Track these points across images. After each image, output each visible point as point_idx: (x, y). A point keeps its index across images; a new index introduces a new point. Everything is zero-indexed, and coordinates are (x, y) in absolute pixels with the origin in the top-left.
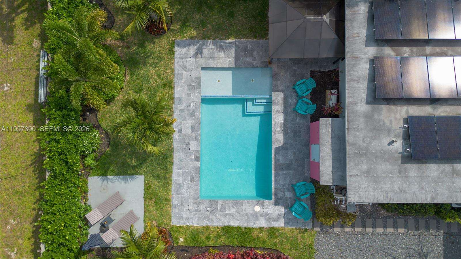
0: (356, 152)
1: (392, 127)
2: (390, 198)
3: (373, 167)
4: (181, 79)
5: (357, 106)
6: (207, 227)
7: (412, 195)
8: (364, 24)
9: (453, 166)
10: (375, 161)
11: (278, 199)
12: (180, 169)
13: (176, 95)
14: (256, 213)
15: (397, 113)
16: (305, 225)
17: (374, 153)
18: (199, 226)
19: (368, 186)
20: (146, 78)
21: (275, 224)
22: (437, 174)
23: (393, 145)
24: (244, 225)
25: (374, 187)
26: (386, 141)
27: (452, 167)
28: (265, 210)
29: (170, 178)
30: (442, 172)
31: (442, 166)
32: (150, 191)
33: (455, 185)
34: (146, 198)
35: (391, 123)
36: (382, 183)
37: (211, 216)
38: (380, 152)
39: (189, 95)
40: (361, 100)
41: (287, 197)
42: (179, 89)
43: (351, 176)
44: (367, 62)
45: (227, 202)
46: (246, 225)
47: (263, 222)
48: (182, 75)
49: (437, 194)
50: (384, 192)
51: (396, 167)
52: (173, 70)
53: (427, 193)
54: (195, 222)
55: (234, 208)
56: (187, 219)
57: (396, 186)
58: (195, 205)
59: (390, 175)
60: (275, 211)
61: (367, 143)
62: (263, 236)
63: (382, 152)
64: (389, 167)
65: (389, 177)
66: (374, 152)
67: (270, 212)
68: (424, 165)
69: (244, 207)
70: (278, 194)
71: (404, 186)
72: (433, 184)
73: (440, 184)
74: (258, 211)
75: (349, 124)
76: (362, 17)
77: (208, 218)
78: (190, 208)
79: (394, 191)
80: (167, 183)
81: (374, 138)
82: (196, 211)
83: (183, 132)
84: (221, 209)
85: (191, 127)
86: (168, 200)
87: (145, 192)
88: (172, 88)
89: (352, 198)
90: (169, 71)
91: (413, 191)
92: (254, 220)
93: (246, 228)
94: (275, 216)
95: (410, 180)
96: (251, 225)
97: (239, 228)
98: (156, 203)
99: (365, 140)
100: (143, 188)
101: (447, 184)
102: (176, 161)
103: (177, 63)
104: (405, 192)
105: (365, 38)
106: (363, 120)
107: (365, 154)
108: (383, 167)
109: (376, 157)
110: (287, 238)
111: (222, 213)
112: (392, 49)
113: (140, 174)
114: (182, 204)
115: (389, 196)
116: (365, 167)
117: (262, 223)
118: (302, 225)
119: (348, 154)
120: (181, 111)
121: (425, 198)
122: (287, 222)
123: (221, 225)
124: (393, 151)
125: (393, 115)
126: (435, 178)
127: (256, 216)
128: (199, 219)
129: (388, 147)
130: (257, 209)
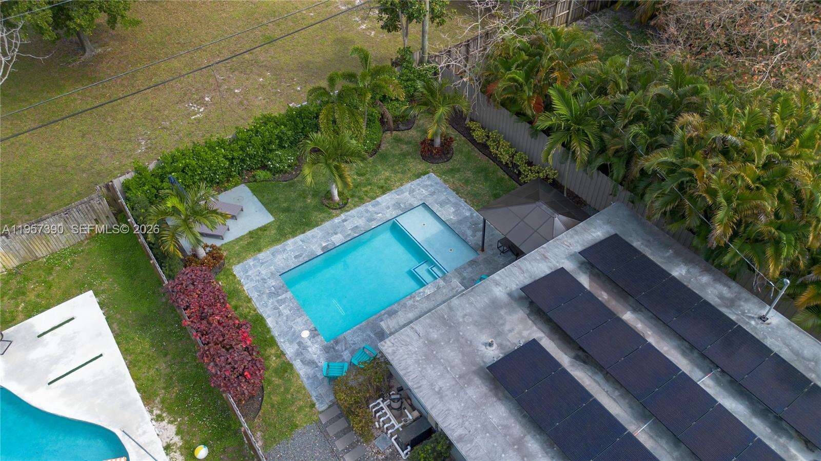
0: (446, 317)
1: (507, 335)
2: (420, 386)
3: (442, 343)
4: (398, 195)
5: (497, 287)
6: (249, 300)
7: (445, 410)
8: (586, 244)
9: (525, 436)
10: (451, 342)
11: (333, 348)
12: (303, 241)
13: (379, 199)
14: (299, 336)
15: (528, 330)
16: (319, 398)
17: (459, 334)
18: (246, 292)
19: (415, 352)
20: (377, 173)
21: (298, 365)
22: (497, 422)
23: (487, 349)
24: (275, 333)
25: (419, 360)
26: (486, 338)
27: (522, 435)
28: (309, 343)
29: (286, 239)
30: (506, 427)
31: (513, 421)
32: (260, 233)
33: (503, 455)
34: (250, 233)
35: (510, 331)
36: (432, 366)
37: (265, 296)
38: (467, 340)
39: (388, 208)
40: (507, 287)
41: (342, 356)
42: (387, 198)
43: (413, 328)
44: (552, 269)
45: (292, 300)
46: (276, 335)
47: (292, 350)
48: (403, 193)
49: (471, 441)
50: (422, 374)
51: (464, 368)
52: (402, 185)
53: (462, 427)
54: (248, 287)
55: (290, 311)
56: (248, 277)
57: (440, 383)
58: (269, 275)
59: (449, 369)
60: (315, 354)
61: (464, 321)
62: (273, 362)
63: (469, 342)
64: (457, 361)
65: (446, 368)
66: (461, 333)
67: (310, 350)
68: (495, 399)
69: (298, 320)
70: (339, 345)
71: (448, 393)
72: (479, 426)
73: (488, 434)
74: (303, 336)
75: (470, 292)
76: (590, 238)
77: (261, 294)
78: (263, 272)
79: (432, 385)
80: (279, 240)
81: (476, 324)
82: (263, 279)
83: (345, 223)
84: (281, 300)
85: (357, 226)
86: (260, 250)
87: (257, 229)
88: (384, 193)
89: (386, 345)
90: (398, 184)
91: (451, 407)
92: (288, 339)
93: (272, 338)
94: (308, 357)
95: (462, 394)
96: (280, 341)
97: (269, 330)
98: (249, 244)
99: (467, 317)
100: (260, 226)
101: (495, 444)
102: (309, 233)
103: (412, 184)
104: (441, 398)
105: (573, 253)
106: (487, 302)
107: (451, 327)
108: (451, 354)
109: (457, 340)
110: (287, 390)
111: (276, 304)
112: (590, 282)
113: (274, 216)
114: (262, 263)
115: (421, 384)
116: (436, 336)
117: (290, 350)
118: (317, 396)
119: (435, 311)
120: (367, 211)
121: (453, 428)
122: (310, 375)
123: (260, 310)
124: (479, 353)
125: (521, 327)
126: (490, 423)
127: (295, 338)
128: (255, 287)
129: (480, 345)
130: (305, 334)
